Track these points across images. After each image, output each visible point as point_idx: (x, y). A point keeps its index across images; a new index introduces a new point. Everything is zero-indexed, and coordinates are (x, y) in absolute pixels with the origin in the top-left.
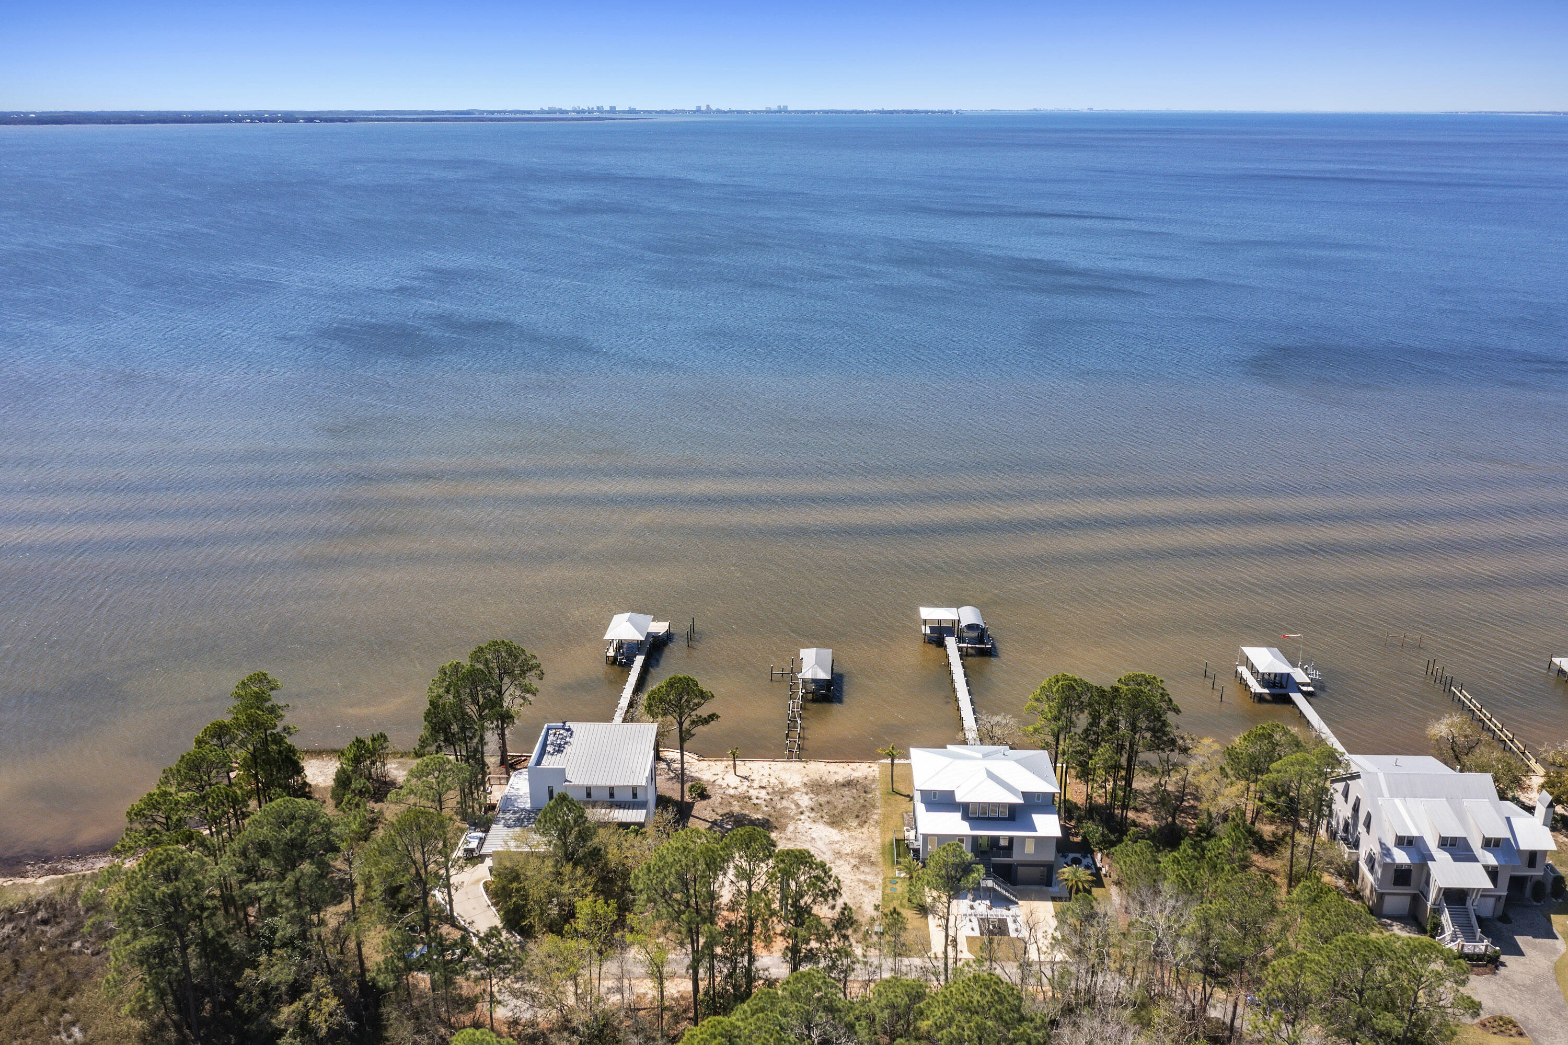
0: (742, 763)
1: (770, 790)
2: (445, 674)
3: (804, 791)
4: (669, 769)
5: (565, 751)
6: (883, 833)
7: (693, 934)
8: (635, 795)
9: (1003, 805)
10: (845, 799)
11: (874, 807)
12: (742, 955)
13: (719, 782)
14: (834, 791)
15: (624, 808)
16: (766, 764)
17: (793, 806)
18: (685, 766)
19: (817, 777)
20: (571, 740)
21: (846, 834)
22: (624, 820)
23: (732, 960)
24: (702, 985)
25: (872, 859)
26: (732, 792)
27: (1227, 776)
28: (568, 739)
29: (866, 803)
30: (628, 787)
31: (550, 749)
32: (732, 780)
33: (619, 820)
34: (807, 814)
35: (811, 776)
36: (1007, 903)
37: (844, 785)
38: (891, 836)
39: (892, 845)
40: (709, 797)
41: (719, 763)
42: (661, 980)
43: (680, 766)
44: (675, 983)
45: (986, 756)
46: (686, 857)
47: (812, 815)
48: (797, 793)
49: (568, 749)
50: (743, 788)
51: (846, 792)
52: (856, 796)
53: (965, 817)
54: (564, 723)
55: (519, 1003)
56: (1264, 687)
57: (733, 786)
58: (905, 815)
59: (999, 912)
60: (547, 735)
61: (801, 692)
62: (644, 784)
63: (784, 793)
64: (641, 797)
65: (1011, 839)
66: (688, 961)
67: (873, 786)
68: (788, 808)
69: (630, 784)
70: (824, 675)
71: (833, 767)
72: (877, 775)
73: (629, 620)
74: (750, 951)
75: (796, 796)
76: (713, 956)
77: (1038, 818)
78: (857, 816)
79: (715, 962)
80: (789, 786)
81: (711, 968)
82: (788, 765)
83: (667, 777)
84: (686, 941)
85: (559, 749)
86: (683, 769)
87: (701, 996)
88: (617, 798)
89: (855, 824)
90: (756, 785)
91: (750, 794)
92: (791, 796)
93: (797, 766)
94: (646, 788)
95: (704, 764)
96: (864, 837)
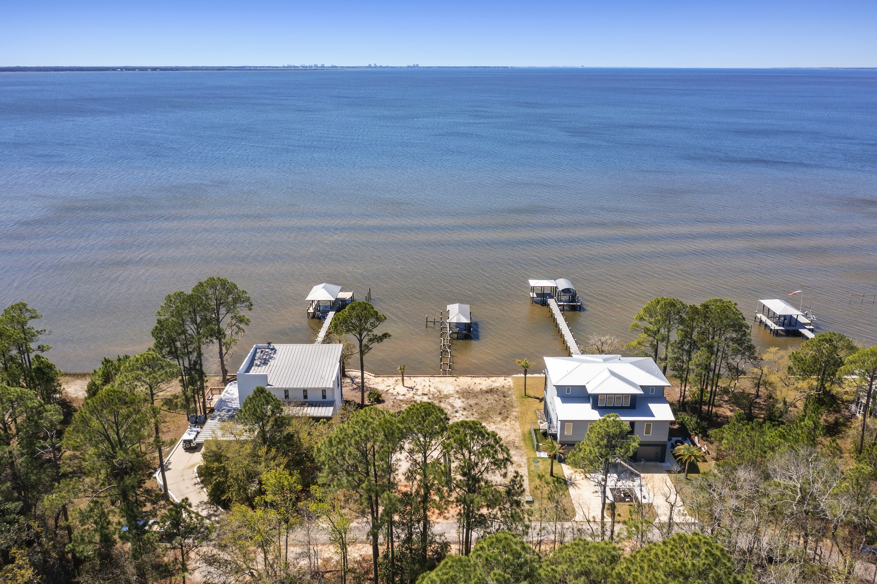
0: (409, 378)
1: (431, 396)
2: (171, 301)
3: (457, 396)
4: (353, 382)
5: (269, 363)
6: (522, 425)
7: (373, 505)
8: (324, 397)
9: (626, 396)
10: (489, 402)
11: (512, 406)
12: (418, 522)
13: (391, 391)
14: (480, 396)
15: (315, 406)
16: (427, 379)
17: (449, 407)
18: (365, 380)
19: (466, 387)
20: (275, 356)
22: (315, 415)
23: (409, 526)
24: (382, 549)
25: (516, 444)
26: (402, 398)
27: (794, 374)
28: (272, 355)
29: (506, 404)
30: (318, 389)
31: (257, 362)
32: (401, 389)
33: (311, 415)
34: (461, 412)
35: (462, 386)
36: (632, 476)
37: (487, 392)
38: (528, 427)
39: (530, 433)
40: (383, 401)
41: (390, 378)
42: (344, 546)
43: (360, 380)
44: (357, 548)
45: (605, 360)
46: (366, 429)
47: (465, 413)
48: (452, 398)
49: (272, 362)
50: (410, 395)
51: (489, 396)
52: (497, 399)
53: (595, 407)
54: (269, 344)
55: (212, 569)
56: (780, 326)
57: (401, 393)
58: (537, 412)
59: (625, 484)
60: (255, 352)
61: (449, 332)
62: (331, 386)
63: (442, 398)
64: (329, 397)
65: (632, 423)
66: (368, 528)
67: (510, 392)
69: (320, 386)
70: (465, 320)
71: (477, 380)
72: (512, 385)
73: (324, 287)
74: (425, 517)
76: (392, 523)
77: (653, 407)
78: (500, 414)
79: (393, 528)
80: (445, 393)
81: (390, 535)
82: (443, 379)
83: (352, 388)
84: (367, 510)
85: (265, 362)
86: (363, 382)
87: (380, 559)
88: (310, 398)
89: (499, 419)
90: (419, 393)
91: (415, 399)
92: (447, 400)
93: (450, 379)
94: (333, 389)
95: (379, 380)
96: (507, 428)
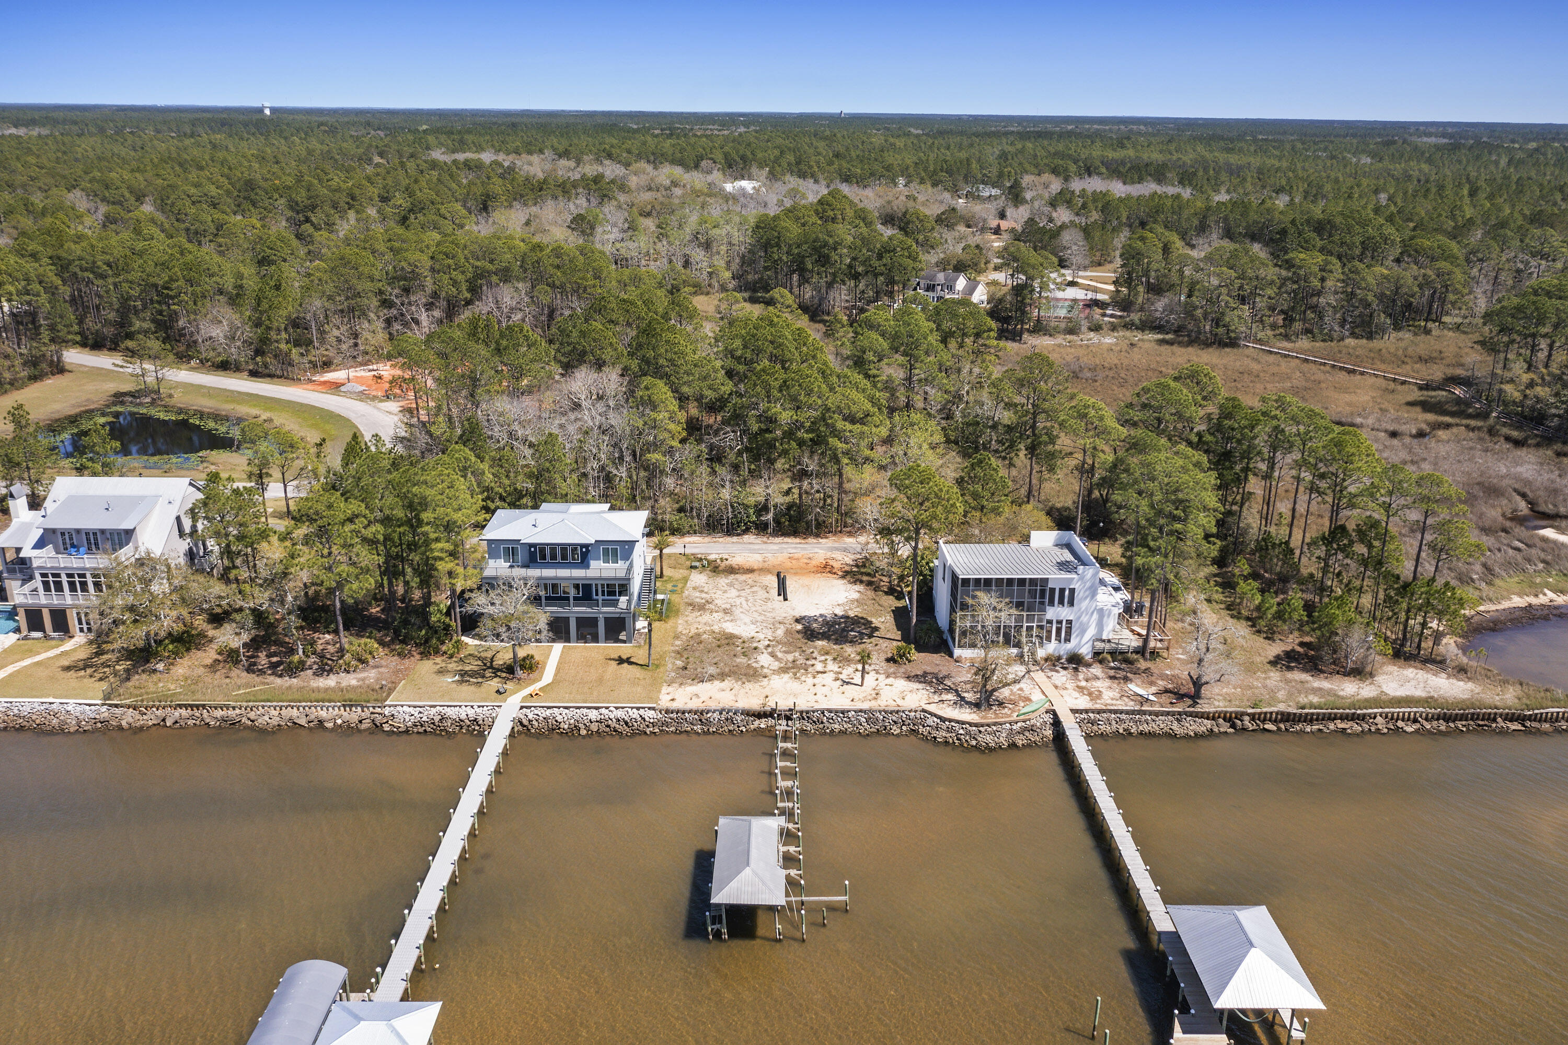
3: (766, 670)
11: (678, 652)
14: (727, 669)
17: (780, 655)
19: (748, 685)
21: (716, 628)
25: (690, 607)
34: (761, 646)
35: (757, 688)
37: (713, 675)
47: (755, 644)
48: (775, 667)
50: (847, 670)
51: (711, 669)
63: (792, 669)
67: (674, 674)
68: (785, 652)
75: (776, 665)
78: (700, 643)
80: (787, 675)
89: (704, 636)
90: (831, 675)
91: (836, 664)
92: (782, 664)
96: (696, 625)
